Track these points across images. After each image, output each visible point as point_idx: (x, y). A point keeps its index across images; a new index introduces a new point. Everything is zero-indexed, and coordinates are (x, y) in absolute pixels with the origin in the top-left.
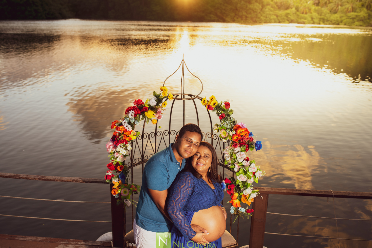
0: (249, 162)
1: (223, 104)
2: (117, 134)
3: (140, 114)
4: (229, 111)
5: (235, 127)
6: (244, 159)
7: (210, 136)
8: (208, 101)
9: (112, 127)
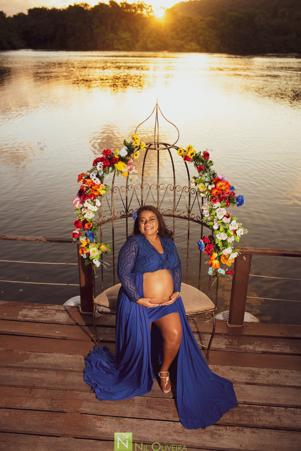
0: (230, 218)
1: (202, 154)
2: (85, 188)
3: (110, 166)
4: (208, 162)
5: (215, 180)
6: (224, 216)
7: (187, 190)
8: (185, 151)
9: (79, 180)
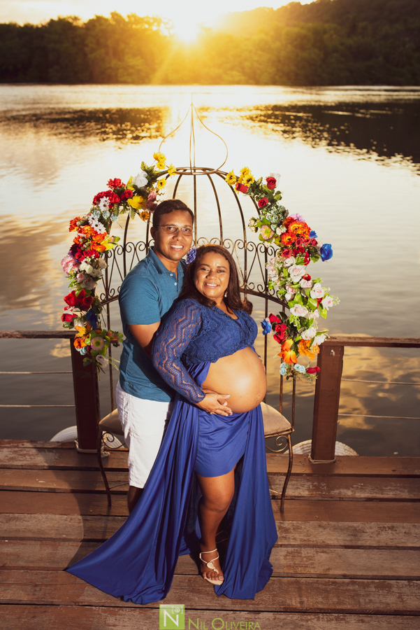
0: (310, 282)
1: (265, 183)
2: (81, 240)
3: (120, 205)
4: (274, 195)
5: (285, 220)
6: (303, 277)
7: (241, 245)
8: (238, 178)
9: (71, 229)
